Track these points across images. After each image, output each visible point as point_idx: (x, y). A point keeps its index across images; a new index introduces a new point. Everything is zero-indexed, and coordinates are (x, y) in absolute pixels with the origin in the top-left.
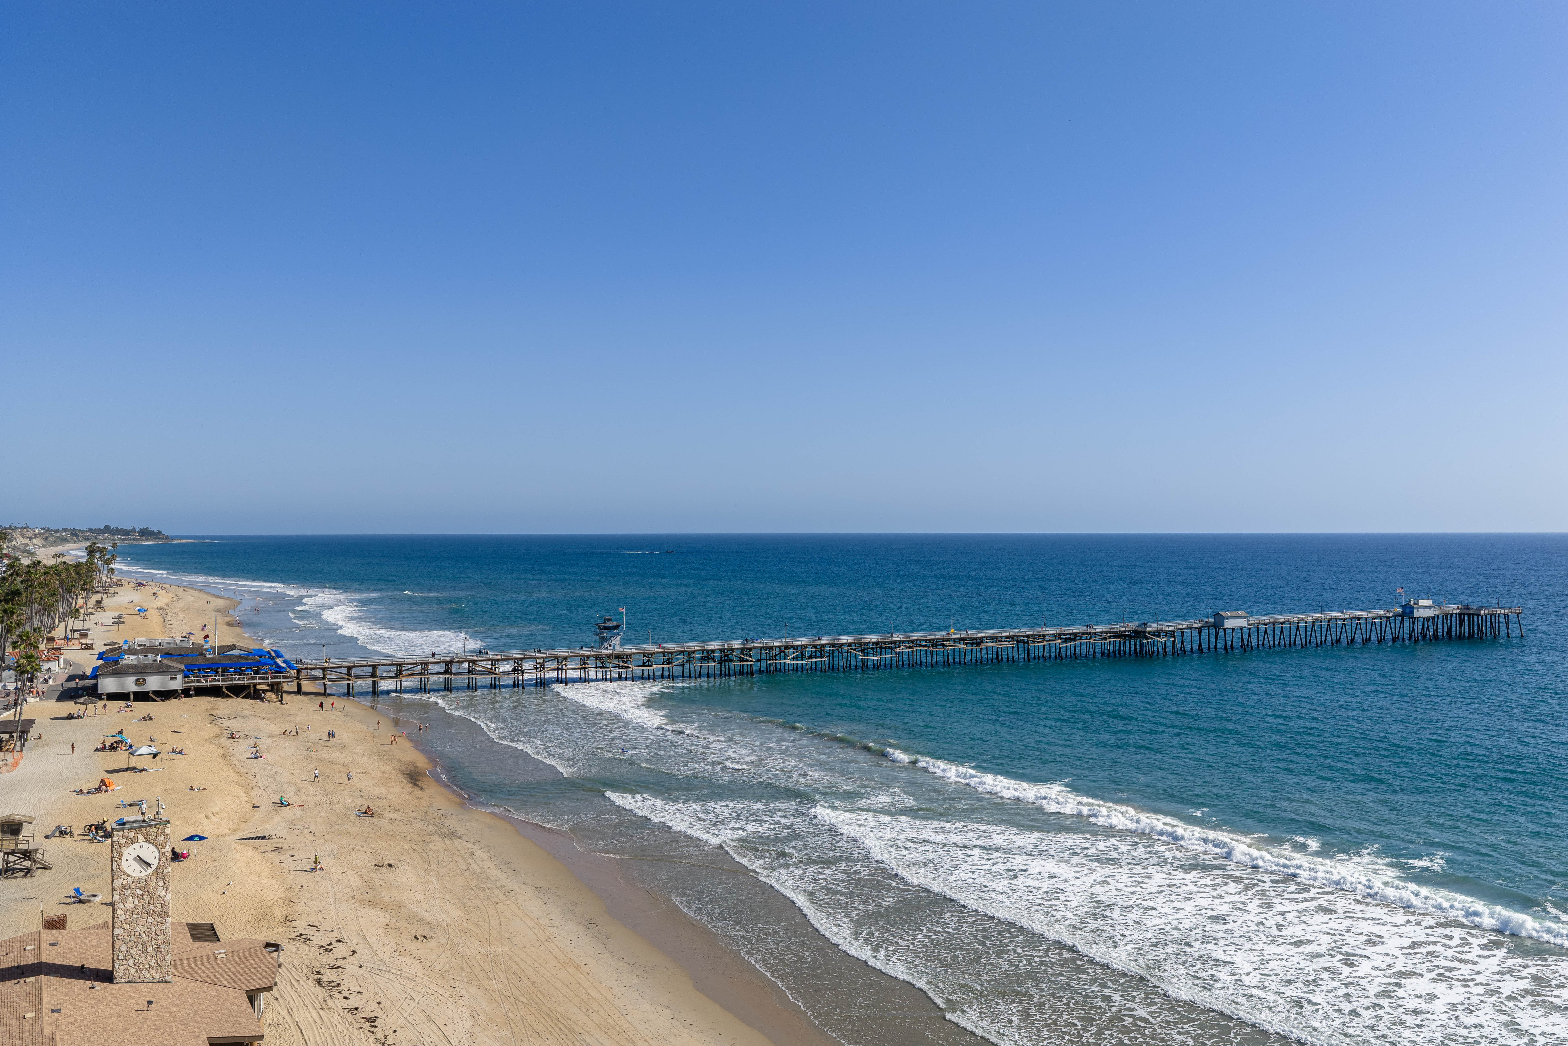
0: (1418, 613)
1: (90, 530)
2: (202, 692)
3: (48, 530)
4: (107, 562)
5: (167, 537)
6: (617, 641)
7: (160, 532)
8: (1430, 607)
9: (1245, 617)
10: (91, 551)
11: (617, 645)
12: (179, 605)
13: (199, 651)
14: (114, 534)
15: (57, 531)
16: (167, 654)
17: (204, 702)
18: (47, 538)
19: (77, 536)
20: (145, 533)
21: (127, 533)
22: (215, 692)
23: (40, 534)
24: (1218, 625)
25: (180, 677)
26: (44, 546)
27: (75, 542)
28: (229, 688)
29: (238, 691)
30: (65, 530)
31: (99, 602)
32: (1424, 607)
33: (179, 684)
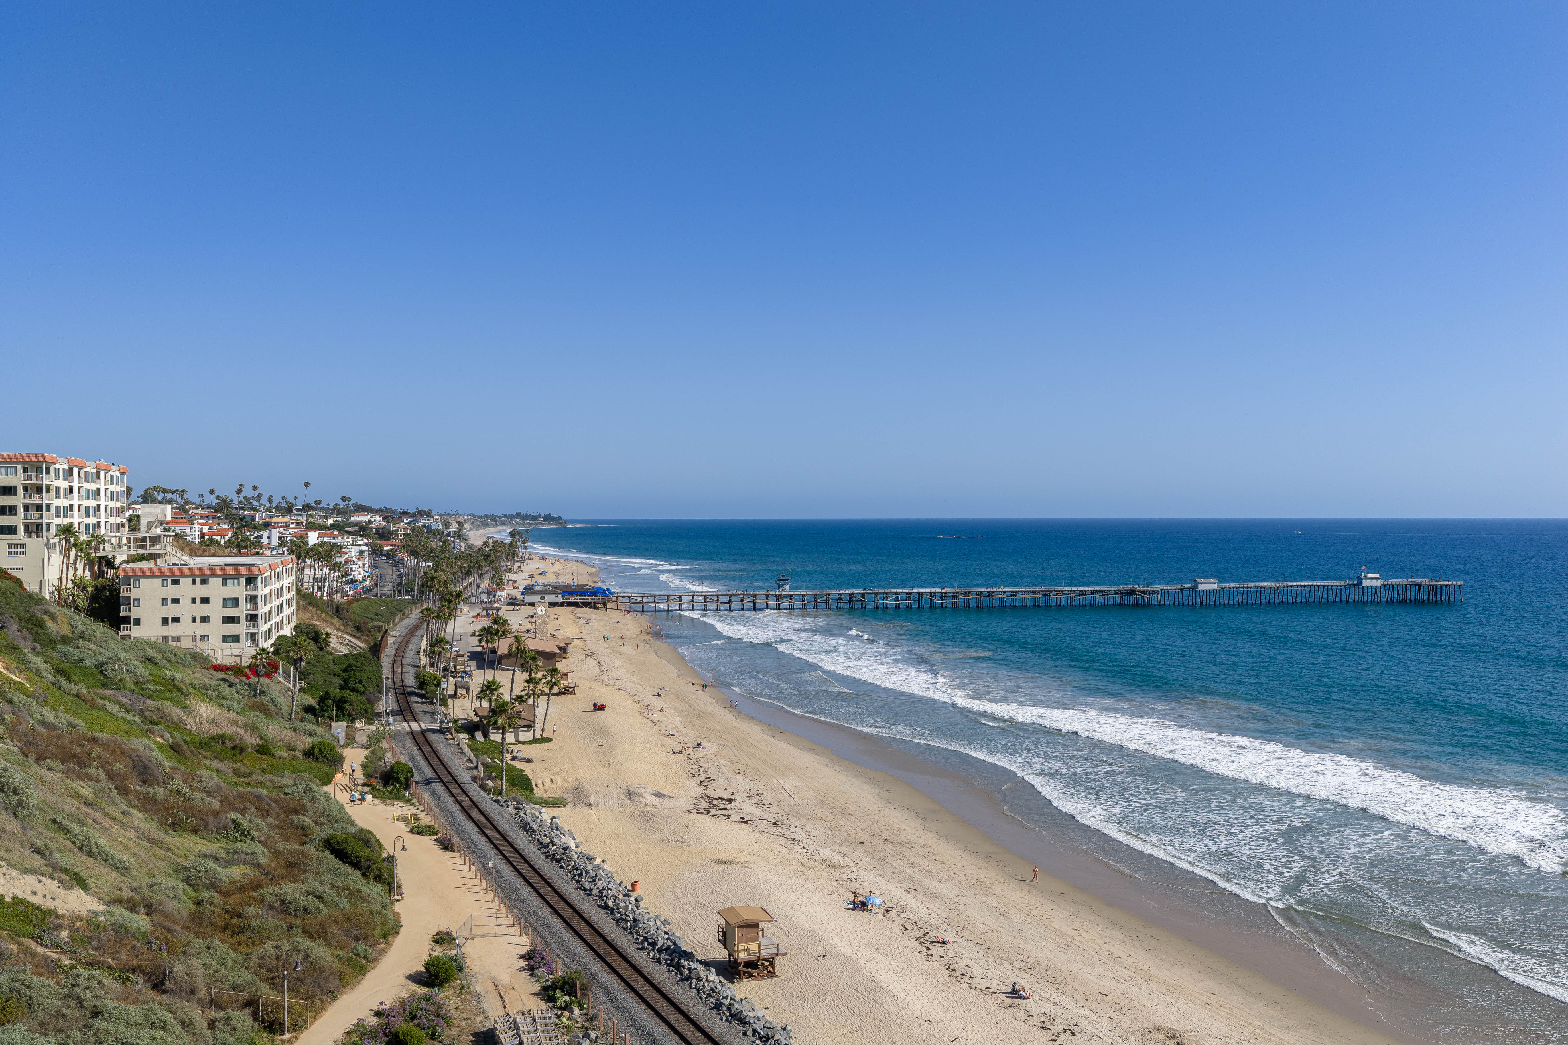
0: (1365, 583)
1: (505, 516)
2: (570, 604)
3: (474, 516)
4: (524, 542)
5: (566, 522)
6: (787, 587)
7: (560, 518)
8: (1377, 579)
9: (1215, 583)
10: (513, 534)
11: (787, 589)
12: (567, 571)
13: (569, 586)
14: (524, 519)
15: (480, 517)
16: (556, 588)
17: (571, 608)
18: (473, 523)
19: (496, 521)
20: (548, 518)
21: (534, 518)
22: (575, 605)
23: (470, 519)
24: (1194, 588)
25: (560, 596)
26: (472, 530)
27: (494, 526)
28: (582, 603)
29: (586, 605)
30: (486, 516)
31: (519, 567)
32: (1372, 579)
33: (559, 599)
